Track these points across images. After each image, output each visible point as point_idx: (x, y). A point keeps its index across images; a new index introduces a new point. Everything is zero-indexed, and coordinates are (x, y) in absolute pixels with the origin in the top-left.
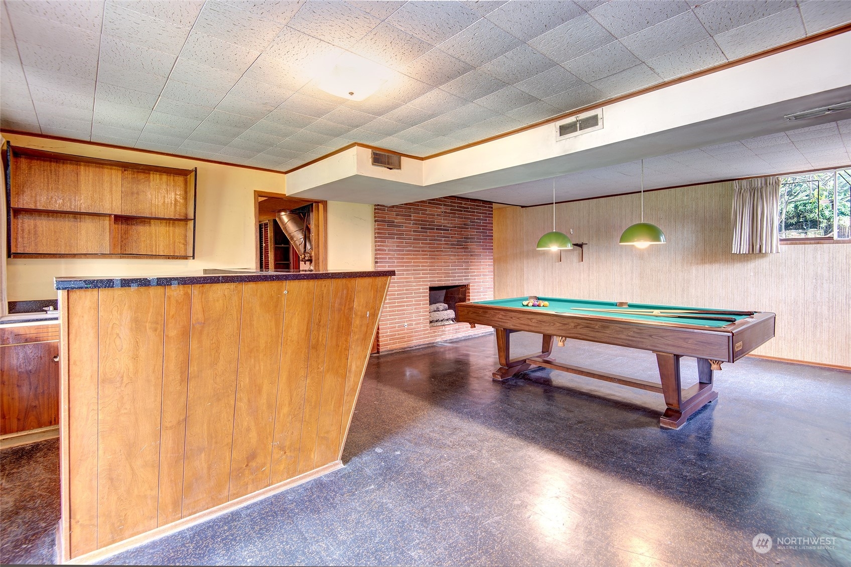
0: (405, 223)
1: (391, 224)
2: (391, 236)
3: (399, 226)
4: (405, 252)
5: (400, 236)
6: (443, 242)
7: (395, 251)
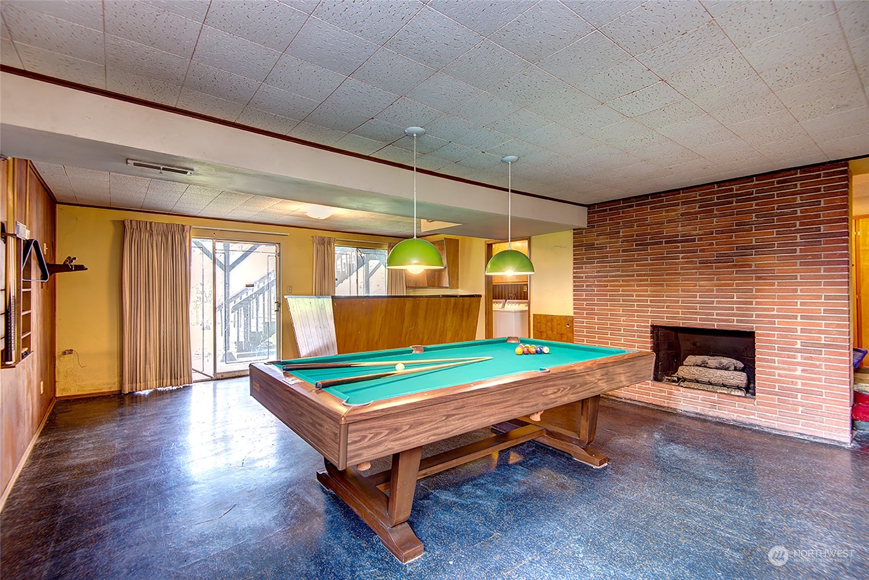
0: (610, 243)
1: (590, 247)
2: (590, 261)
3: (601, 248)
4: (609, 278)
5: (603, 259)
6: (681, 260)
7: (595, 277)
